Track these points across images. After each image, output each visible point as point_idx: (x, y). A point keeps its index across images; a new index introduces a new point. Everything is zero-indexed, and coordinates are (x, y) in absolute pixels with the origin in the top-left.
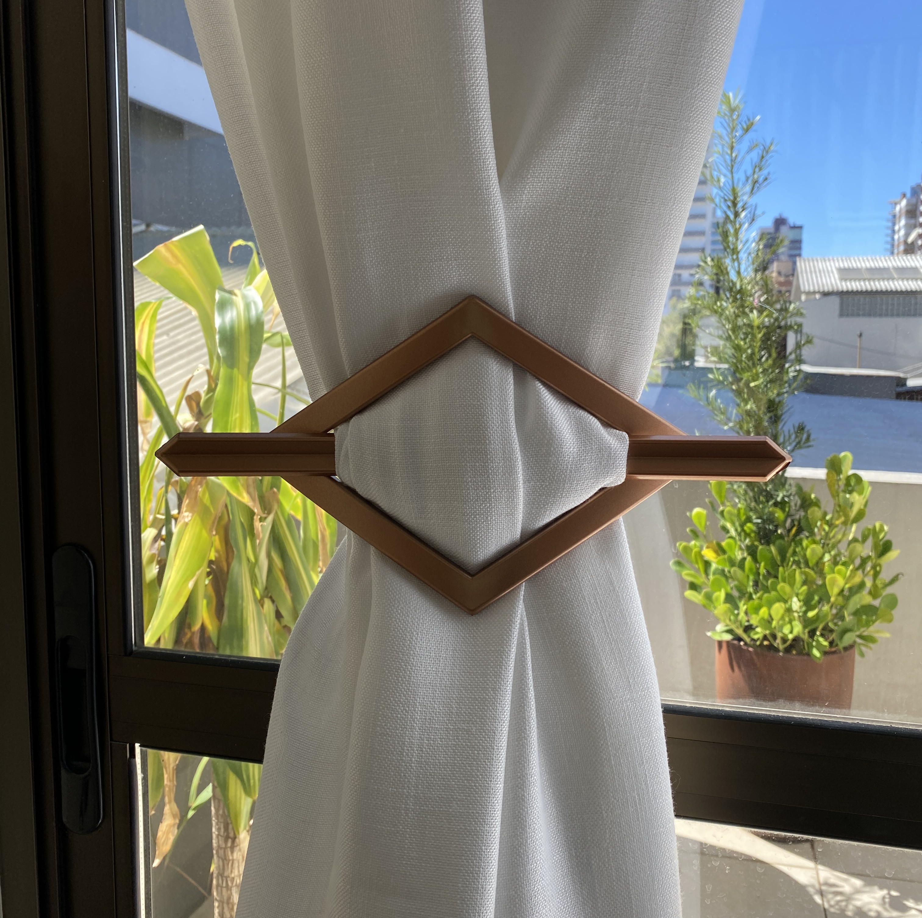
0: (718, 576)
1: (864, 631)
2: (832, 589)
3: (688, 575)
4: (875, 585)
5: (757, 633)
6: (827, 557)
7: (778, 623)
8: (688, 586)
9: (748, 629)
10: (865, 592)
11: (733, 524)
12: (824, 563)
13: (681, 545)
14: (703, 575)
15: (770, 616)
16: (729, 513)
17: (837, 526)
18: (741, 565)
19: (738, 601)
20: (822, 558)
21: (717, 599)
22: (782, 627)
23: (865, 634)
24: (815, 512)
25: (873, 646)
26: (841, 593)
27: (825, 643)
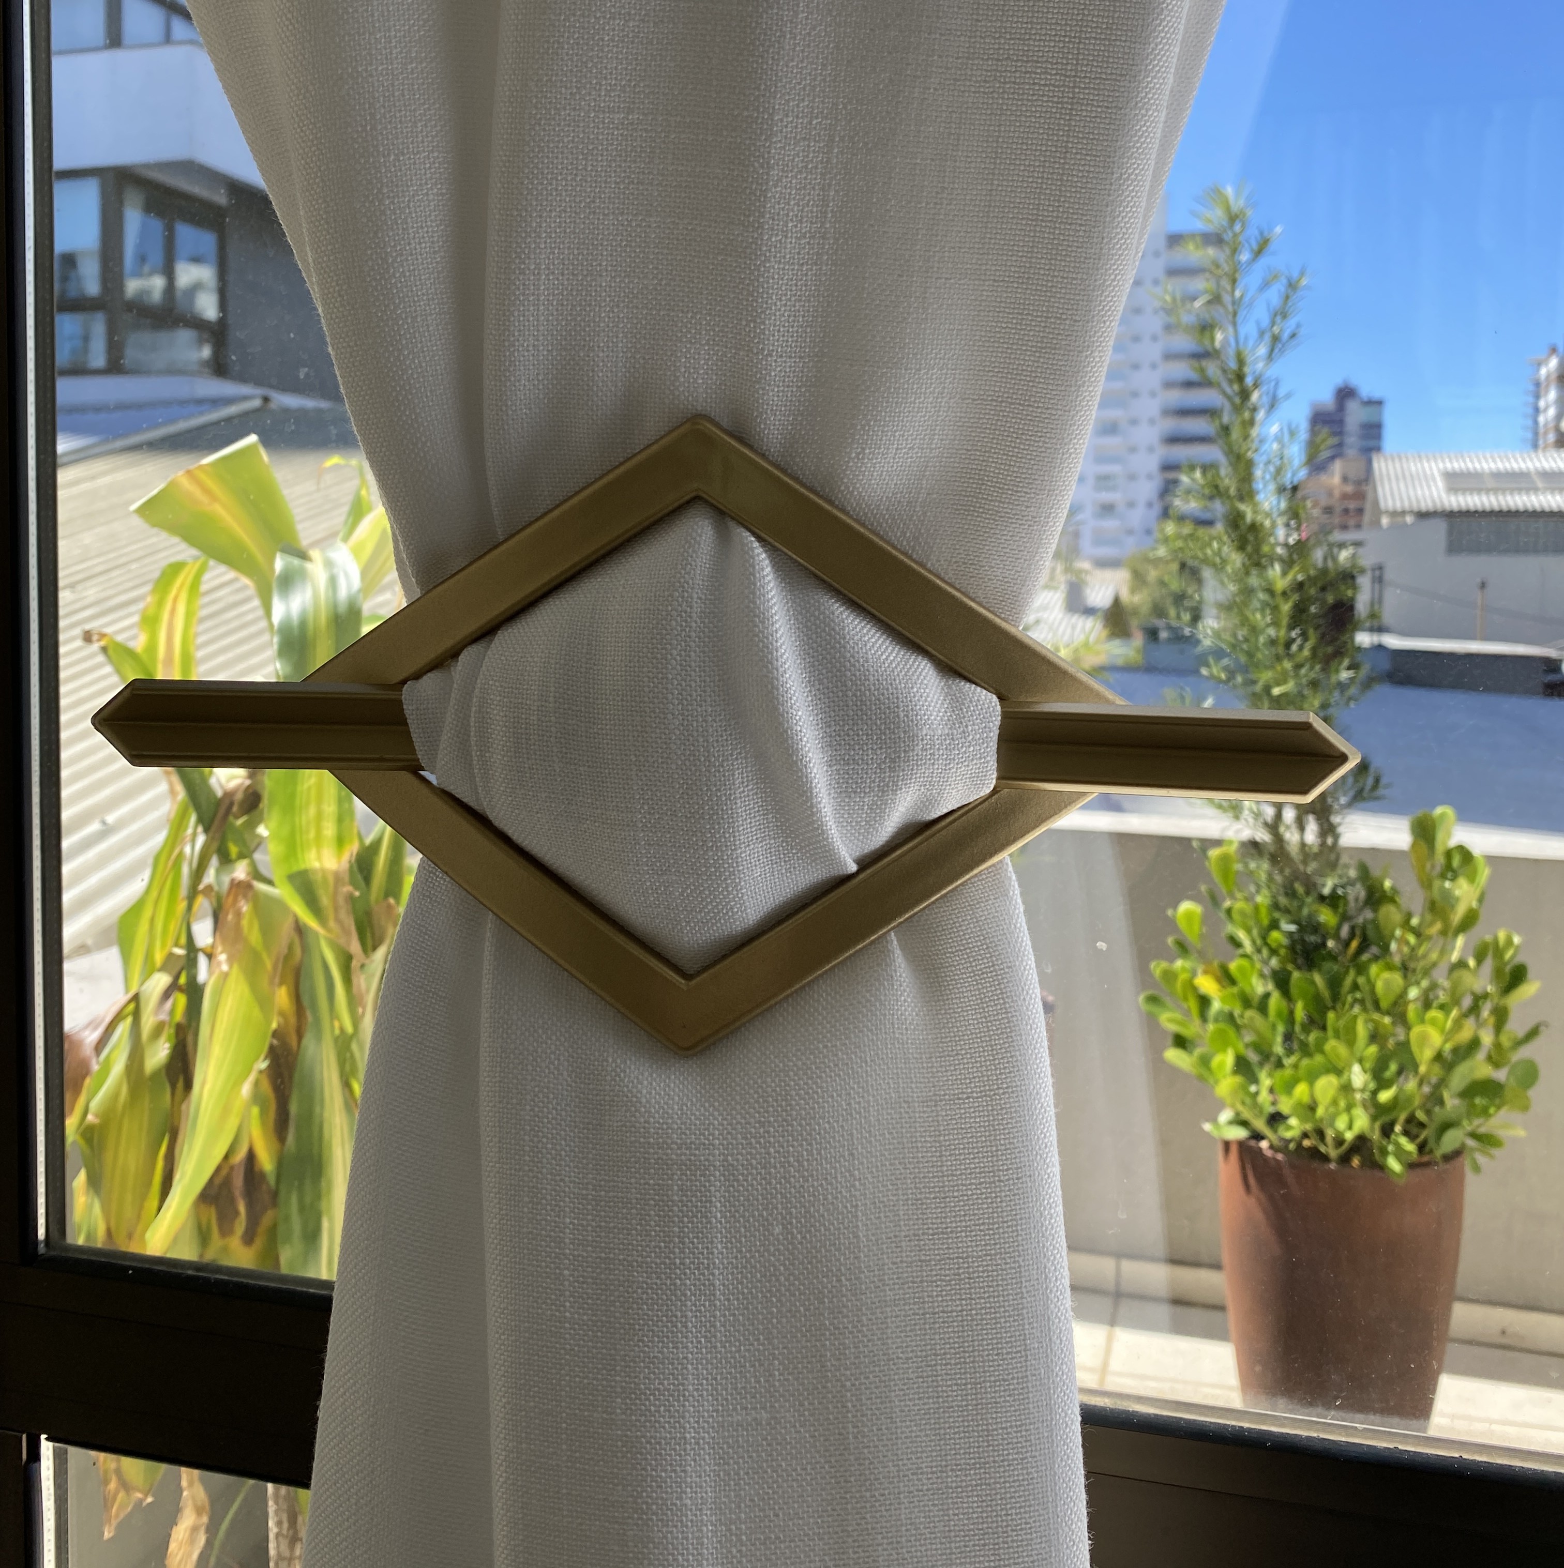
0: (1222, 1025)
1: (1479, 1126)
2: (1422, 1052)
3: (1171, 1020)
4: (1497, 1045)
5: (1290, 1128)
6: (1413, 993)
7: (1327, 1109)
8: (1170, 1040)
9: (1276, 1119)
10: (1481, 1056)
11: (1248, 931)
12: (1407, 1003)
13: (1157, 968)
14: (1197, 1021)
15: (1312, 1096)
16: (1242, 913)
17: (1429, 938)
18: (1262, 1006)
19: (1256, 1069)
20: (1404, 992)
21: (1222, 1065)
22: (1333, 1118)
23: (1482, 1130)
24: (1390, 914)
25: (1495, 1152)
26: (1438, 1057)
27: (1409, 1147)
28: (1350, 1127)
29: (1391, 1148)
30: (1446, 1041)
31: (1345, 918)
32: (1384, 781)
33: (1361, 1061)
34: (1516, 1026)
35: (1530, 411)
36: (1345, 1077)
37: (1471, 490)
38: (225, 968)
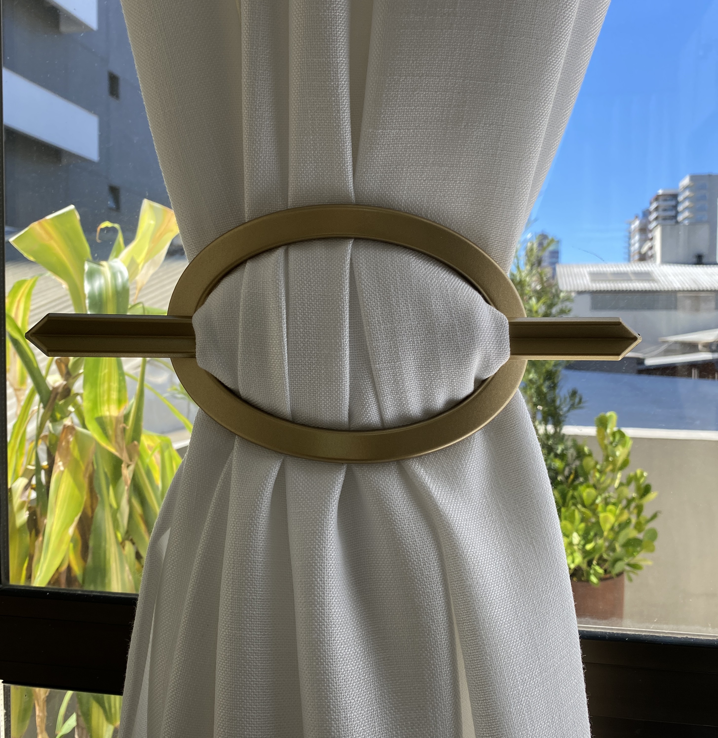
1: (630, 561)
2: (605, 526)
4: (638, 521)
6: (599, 499)
10: (631, 527)
12: (597, 505)
17: (606, 473)
20: (595, 500)
23: (632, 562)
24: (589, 462)
25: (639, 572)
26: (612, 529)
27: (600, 571)
28: (573, 562)
29: (592, 571)
30: (616, 520)
31: (567, 465)
32: (583, 400)
33: (577, 531)
34: (647, 514)
35: (627, 245)
36: (570, 538)
37: (602, 281)
38: (62, 468)
